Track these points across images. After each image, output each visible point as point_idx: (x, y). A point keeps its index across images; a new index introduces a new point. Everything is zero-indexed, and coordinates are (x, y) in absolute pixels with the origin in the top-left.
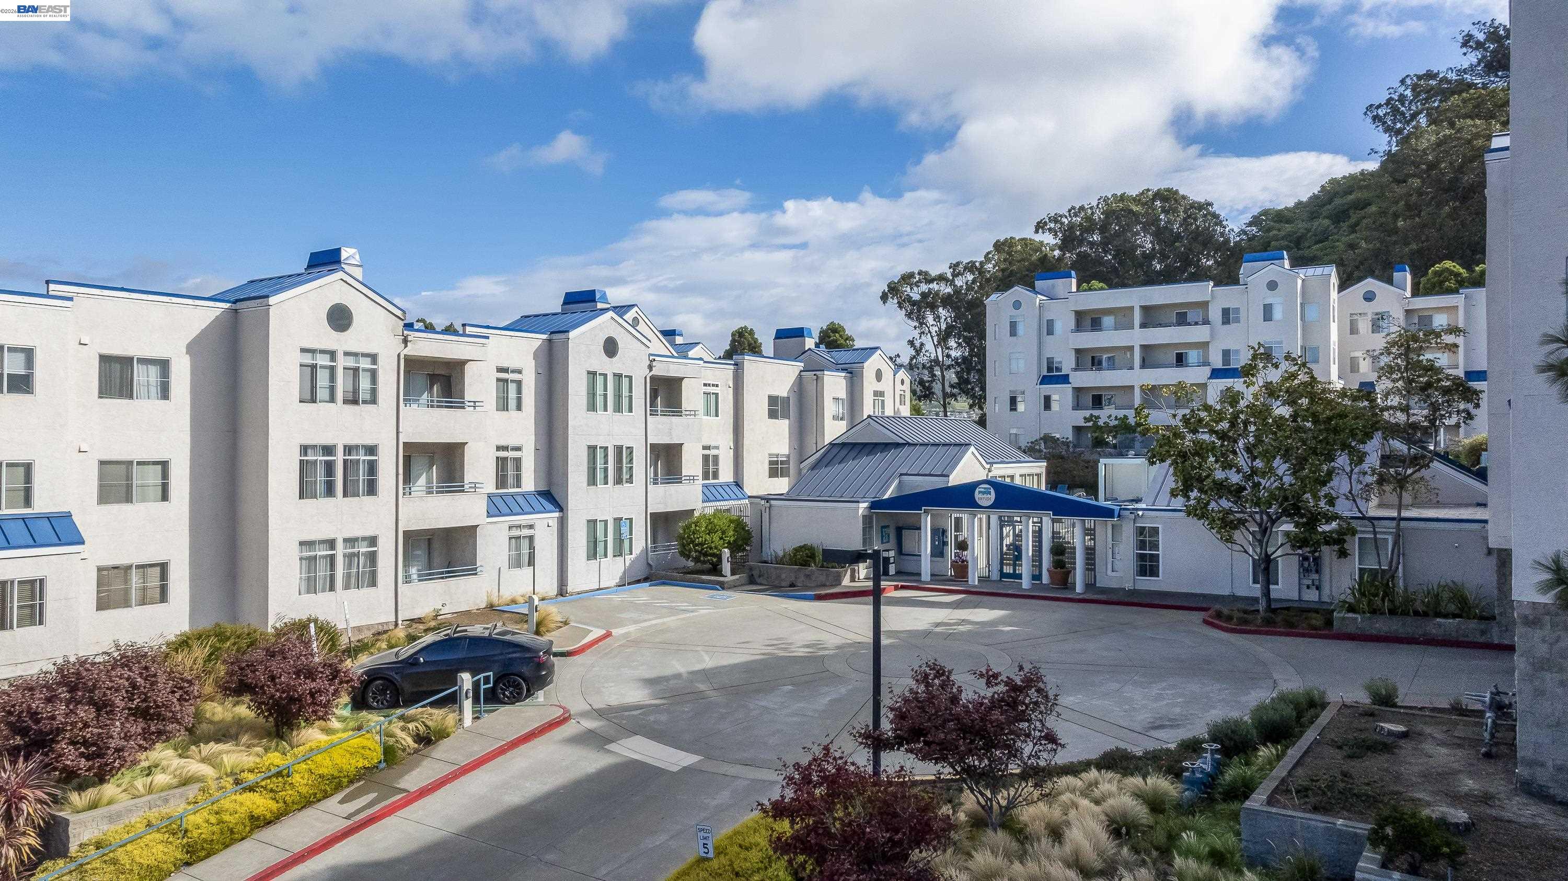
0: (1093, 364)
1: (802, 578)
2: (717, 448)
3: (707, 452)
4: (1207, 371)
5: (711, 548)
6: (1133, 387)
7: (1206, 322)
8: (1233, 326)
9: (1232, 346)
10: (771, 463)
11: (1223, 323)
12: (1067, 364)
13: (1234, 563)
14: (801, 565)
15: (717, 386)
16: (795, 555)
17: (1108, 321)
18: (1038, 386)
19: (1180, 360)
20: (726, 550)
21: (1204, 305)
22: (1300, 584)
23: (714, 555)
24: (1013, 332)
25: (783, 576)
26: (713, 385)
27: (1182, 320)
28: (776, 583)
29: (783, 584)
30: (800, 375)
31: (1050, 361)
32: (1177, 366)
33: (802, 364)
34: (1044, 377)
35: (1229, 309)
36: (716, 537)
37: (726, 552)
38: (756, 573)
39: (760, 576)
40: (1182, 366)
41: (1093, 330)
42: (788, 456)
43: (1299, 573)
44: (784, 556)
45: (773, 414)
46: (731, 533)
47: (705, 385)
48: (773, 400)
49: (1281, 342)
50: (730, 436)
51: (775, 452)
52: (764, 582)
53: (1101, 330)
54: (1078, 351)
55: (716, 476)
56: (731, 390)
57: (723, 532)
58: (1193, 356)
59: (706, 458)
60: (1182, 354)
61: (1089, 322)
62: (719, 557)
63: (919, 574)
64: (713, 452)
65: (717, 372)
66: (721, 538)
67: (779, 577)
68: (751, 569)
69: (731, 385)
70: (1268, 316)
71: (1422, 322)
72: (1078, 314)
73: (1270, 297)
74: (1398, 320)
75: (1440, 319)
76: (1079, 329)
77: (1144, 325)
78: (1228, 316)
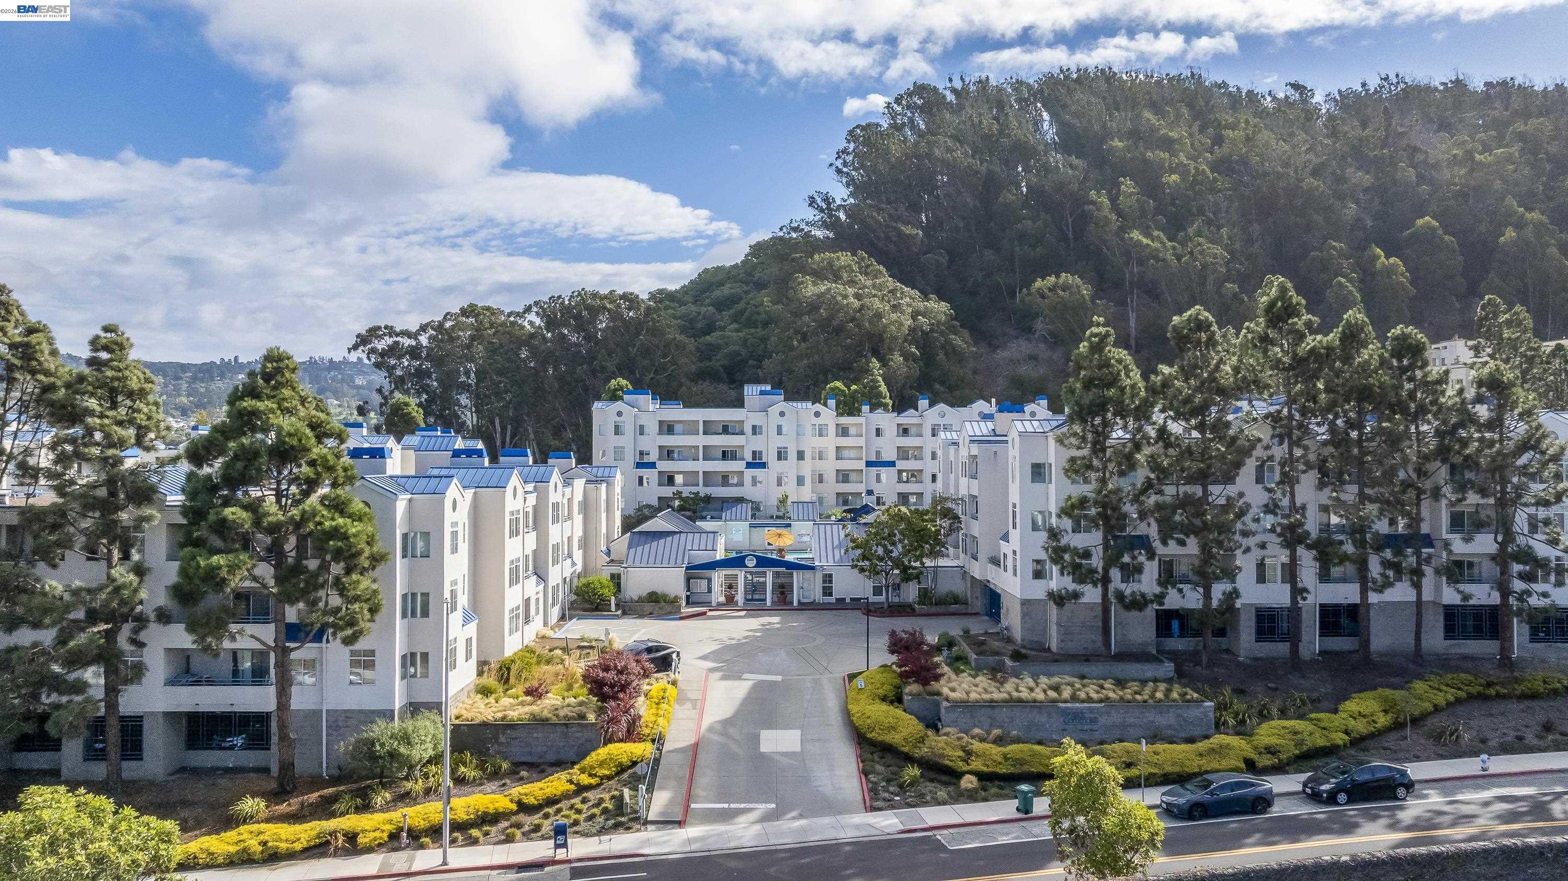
0: (669, 456)
1: (657, 607)
4: (743, 463)
6: (698, 472)
7: (742, 433)
8: (758, 436)
9: (757, 449)
11: (753, 434)
12: (654, 455)
13: (864, 586)
14: (654, 601)
16: (649, 597)
17: (678, 429)
18: (634, 470)
19: (725, 456)
21: (743, 422)
24: (617, 431)
27: (725, 431)
31: (642, 454)
32: (723, 460)
34: (639, 462)
35: (756, 426)
40: (725, 460)
41: (669, 434)
49: (787, 447)
53: (674, 434)
54: (660, 447)
58: (732, 454)
60: (725, 452)
61: (666, 429)
70: (779, 432)
71: (843, 432)
72: (661, 423)
73: (781, 421)
74: (832, 430)
75: (852, 431)
76: (661, 433)
77: (705, 433)
78: (755, 430)
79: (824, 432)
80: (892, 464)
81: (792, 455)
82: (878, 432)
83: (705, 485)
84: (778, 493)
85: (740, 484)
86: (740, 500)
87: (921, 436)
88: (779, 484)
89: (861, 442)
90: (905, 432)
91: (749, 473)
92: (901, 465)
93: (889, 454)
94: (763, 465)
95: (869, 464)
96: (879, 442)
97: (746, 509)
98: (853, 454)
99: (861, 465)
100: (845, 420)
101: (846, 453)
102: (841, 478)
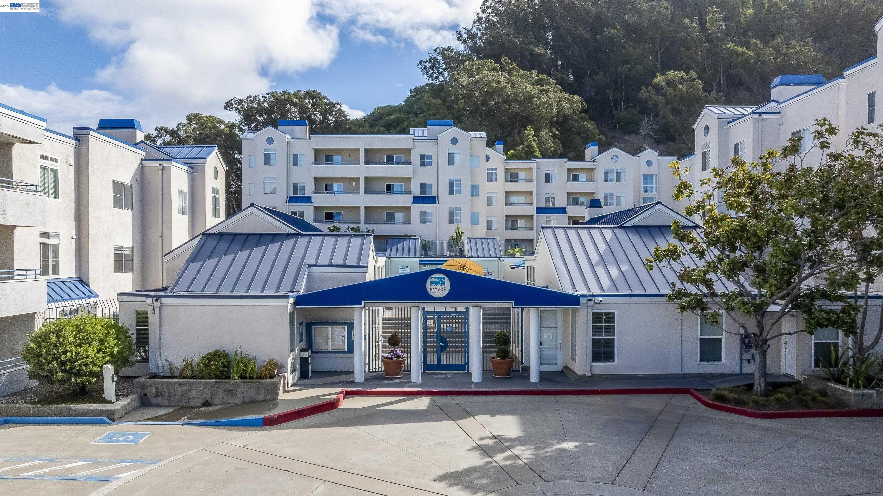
0: (326, 189)
1: (221, 393)
2: (58, 236)
3: (45, 241)
4: (410, 198)
5: (87, 365)
6: (359, 207)
7: (409, 163)
8: (427, 167)
9: (426, 181)
10: (117, 256)
11: (421, 165)
12: (309, 189)
13: (683, 343)
14: (217, 377)
15: (56, 161)
16: (207, 365)
17: (337, 158)
18: (287, 204)
19: (389, 189)
20: (110, 366)
21: (409, 151)
22: (741, 359)
23: (91, 374)
24: (267, 160)
25: (193, 393)
26: (52, 159)
27: (390, 161)
28: (183, 402)
29: (193, 403)
30: (141, 166)
31: (296, 187)
32: (387, 193)
33: (143, 153)
34: (291, 197)
35: (424, 156)
36: (92, 351)
37: (109, 370)
38: (151, 391)
39: (156, 396)
40: (390, 193)
41: (326, 164)
42: (132, 250)
43: (741, 349)
44: (186, 367)
45: (118, 203)
46: (112, 343)
47: (42, 157)
48: (117, 186)
49: (459, 180)
50: (72, 224)
51: (120, 244)
52: (165, 402)
53: (332, 164)
54: (317, 179)
55: (56, 270)
56: (72, 169)
57: (102, 342)
58: (397, 187)
59: (44, 248)
60: (390, 185)
61: (323, 158)
62: (99, 375)
63: (352, 373)
64: (52, 241)
65: (57, 145)
66: (98, 351)
67: (186, 395)
68: (143, 387)
69: (72, 163)
70: (451, 162)
71: (512, 176)
72: (317, 152)
73: (453, 149)
74: (501, 174)
75: (522, 176)
76: (317, 162)
77: (367, 163)
78: (424, 160)
79: (493, 177)
80: (563, 211)
81: (466, 189)
82: (548, 178)
83: (367, 222)
84: (450, 231)
85: (408, 221)
86: (407, 237)
87: (593, 181)
88: (451, 220)
89: (531, 187)
90: (575, 178)
91: (417, 209)
92: (573, 211)
93: (561, 202)
94: (433, 200)
95: (540, 211)
96: (549, 189)
97: (414, 246)
98: (522, 199)
99: (531, 211)
100: (514, 164)
101: (514, 199)
102: (510, 225)
